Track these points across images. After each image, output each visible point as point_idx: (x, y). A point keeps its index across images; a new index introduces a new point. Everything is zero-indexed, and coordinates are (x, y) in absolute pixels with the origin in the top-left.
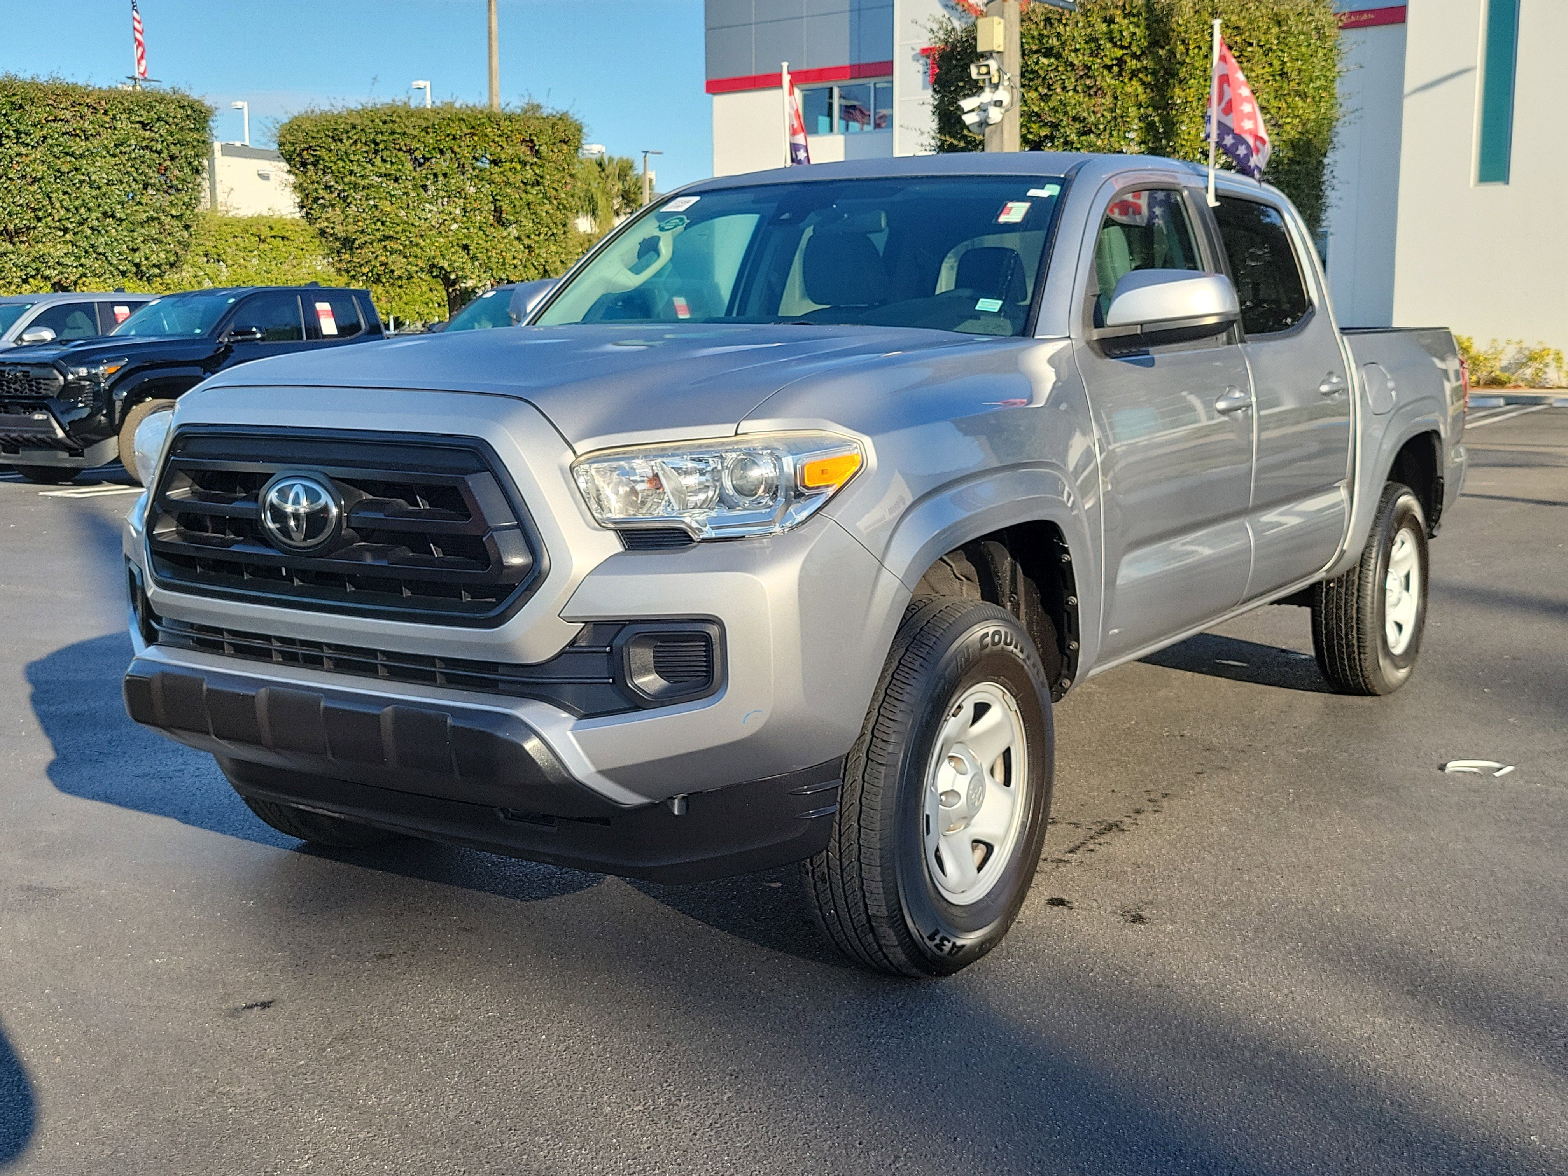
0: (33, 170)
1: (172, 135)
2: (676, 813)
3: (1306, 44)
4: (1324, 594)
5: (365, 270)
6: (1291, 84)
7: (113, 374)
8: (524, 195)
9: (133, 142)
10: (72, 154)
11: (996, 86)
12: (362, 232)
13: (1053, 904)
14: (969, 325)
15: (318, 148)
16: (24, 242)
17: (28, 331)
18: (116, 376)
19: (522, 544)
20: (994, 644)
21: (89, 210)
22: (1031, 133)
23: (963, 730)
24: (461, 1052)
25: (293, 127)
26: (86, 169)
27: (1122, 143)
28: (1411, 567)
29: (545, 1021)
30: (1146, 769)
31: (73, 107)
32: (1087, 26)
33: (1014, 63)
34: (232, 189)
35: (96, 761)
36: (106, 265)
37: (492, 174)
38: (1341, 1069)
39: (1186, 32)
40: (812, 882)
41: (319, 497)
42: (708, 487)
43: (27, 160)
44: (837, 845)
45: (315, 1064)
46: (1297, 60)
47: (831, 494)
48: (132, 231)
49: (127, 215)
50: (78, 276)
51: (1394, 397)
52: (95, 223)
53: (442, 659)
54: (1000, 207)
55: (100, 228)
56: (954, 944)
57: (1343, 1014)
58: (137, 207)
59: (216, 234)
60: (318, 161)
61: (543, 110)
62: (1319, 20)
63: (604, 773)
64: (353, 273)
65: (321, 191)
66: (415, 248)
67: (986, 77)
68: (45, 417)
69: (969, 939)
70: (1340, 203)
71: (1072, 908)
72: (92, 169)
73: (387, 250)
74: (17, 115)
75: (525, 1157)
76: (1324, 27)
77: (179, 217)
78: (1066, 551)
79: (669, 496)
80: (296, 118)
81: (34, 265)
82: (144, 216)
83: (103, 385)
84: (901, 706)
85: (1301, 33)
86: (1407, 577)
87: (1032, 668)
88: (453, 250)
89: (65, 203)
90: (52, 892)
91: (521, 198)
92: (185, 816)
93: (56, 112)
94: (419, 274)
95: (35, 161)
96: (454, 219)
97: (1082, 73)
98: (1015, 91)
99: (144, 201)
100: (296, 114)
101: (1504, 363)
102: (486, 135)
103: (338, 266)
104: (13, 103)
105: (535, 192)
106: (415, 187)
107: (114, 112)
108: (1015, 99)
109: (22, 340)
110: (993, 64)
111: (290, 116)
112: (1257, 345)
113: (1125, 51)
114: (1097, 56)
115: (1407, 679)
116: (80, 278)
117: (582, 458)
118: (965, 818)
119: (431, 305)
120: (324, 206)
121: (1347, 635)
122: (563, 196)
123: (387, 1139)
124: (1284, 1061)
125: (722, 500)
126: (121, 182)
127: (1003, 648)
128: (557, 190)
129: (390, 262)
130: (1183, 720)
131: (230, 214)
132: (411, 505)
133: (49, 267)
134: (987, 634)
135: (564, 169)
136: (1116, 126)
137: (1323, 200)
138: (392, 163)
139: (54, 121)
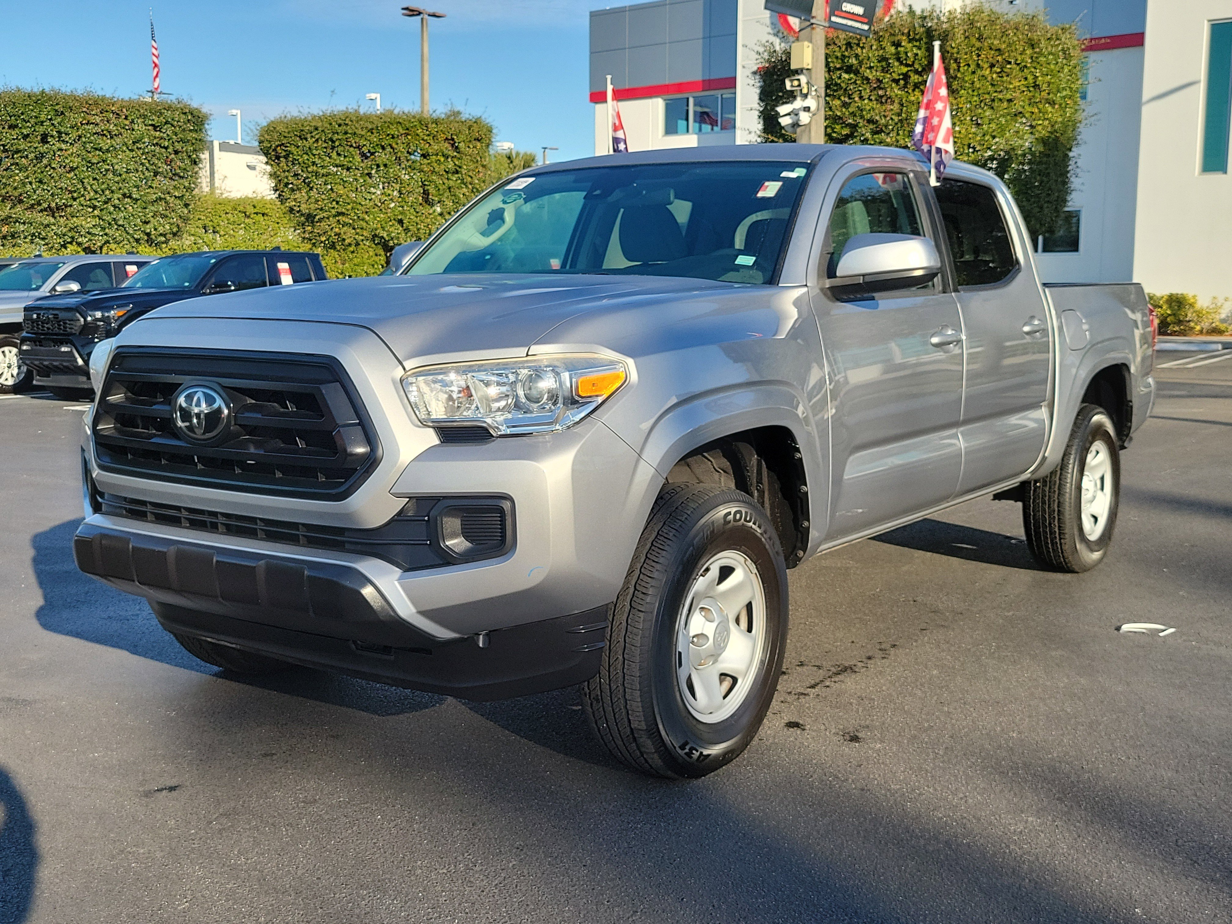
0: (71, 161)
1: (176, 134)
2: (481, 645)
3: (1054, 62)
4: (1032, 492)
5: (323, 239)
6: (1042, 94)
7: (121, 316)
8: (446, 181)
9: (146, 140)
10: (100, 150)
11: (805, 96)
12: (321, 209)
13: (790, 727)
14: (731, 275)
15: (288, 145)
16: (63, 217)
17: (60, 283)
18: (123, 319)
19: (362, 436)
20: (735, 520)
21: (112, 192)
22: (835, 132)
23: (710, 586)
24: (315, 826)
25: (270, 129)
26: (111, 161)
27: (907, 140)
28: (1105, 471)
29: (382, 805)
30: (882, 626)
31: (101, 113)
32: (879, 48)
33: (820, 77)
34: (226, 177)
35: (74, 607)
36: (125, 235)
37: (421, 164)
38: (994, 855)
39: (958, 53)
40: (589, 702)
41: (214, 401)
42: (507, 396)
43: (66, 154)
44: (607, 674)
45: (202, 834)
46: (1047, 75)
47: (600, 402)
48: (145, 208)
49: (141, 196)
50: (103, 242)
51: (1088, 337)
52: (117, 202)
53: (303, 525)
54: (759, 185)
55: (120, 206)
56: (701, 753)
57: (1004, 813)
58: (149, 190)
59: (213, 211)
60: (288, 155)
61: (462, 116)
62: (1065, 43)
63: (423, 613)
64: (314, 241)
65: (290, 178)
66: (361, 222)
67: (798, 88)
68: (69, 349)
69: (715, 750)
70: (1082, 188)
71: (804, 730)
72: (115, 161)
73: (340, 224)
74: (59, 120)
75: (350, 905)
76: (1069, 49)
77: (180, 198)
78: (798, 450)
79: (477, 402)
80: (272, 122)
81: (70, 234)
82: (154, 197)
83: (113, 325)
84: (658, 567)
85: (1050, 53)
86: (1102, 479)
87: (768, 540)
88: (391, 223)
89: (94, 187)
90: (25, 702)
91: (444, 184)
92: (134, 649)
93: (89, 117)
94: (364, 242)
95: (72, 154)
96: (391, 199)
97: (875, 86)
98: (820, 99)
99: (154, 185)
100: (273, 119)
101: (1223, 316)
102: (418, 135)
103: (303, 236)
104: (56, 111)
105: (455, 179)
106: (362, 175)
107: (133, 117)
108: (820, 106)
109: (55, 291)
110: (803, 79)
111: (268, 120)
112: (968, 294)
113: (909, 69)
114: (887, 72)
115: (1101, 560)
116: (105, 243)
117: (409, 373)
118: (712, 655)
119: (376, 266)
120: (293, 190)
121: (1050, 524)
122: (477, 181)
123: (248, 889)
124: (950, 848)
125: (518, 406)
126: (137, 171)
127: (743, 524)
128: (472, 177)
129: (342, 233)
130: (918, 588)
131: (224, 196)
132: (283, 408)
133: (82, 236)
134: (729, 513)
135: (477, 161)
136: (902, 127)
137: (1069, 185)
138: (345, 157)
139: (87, 124)
